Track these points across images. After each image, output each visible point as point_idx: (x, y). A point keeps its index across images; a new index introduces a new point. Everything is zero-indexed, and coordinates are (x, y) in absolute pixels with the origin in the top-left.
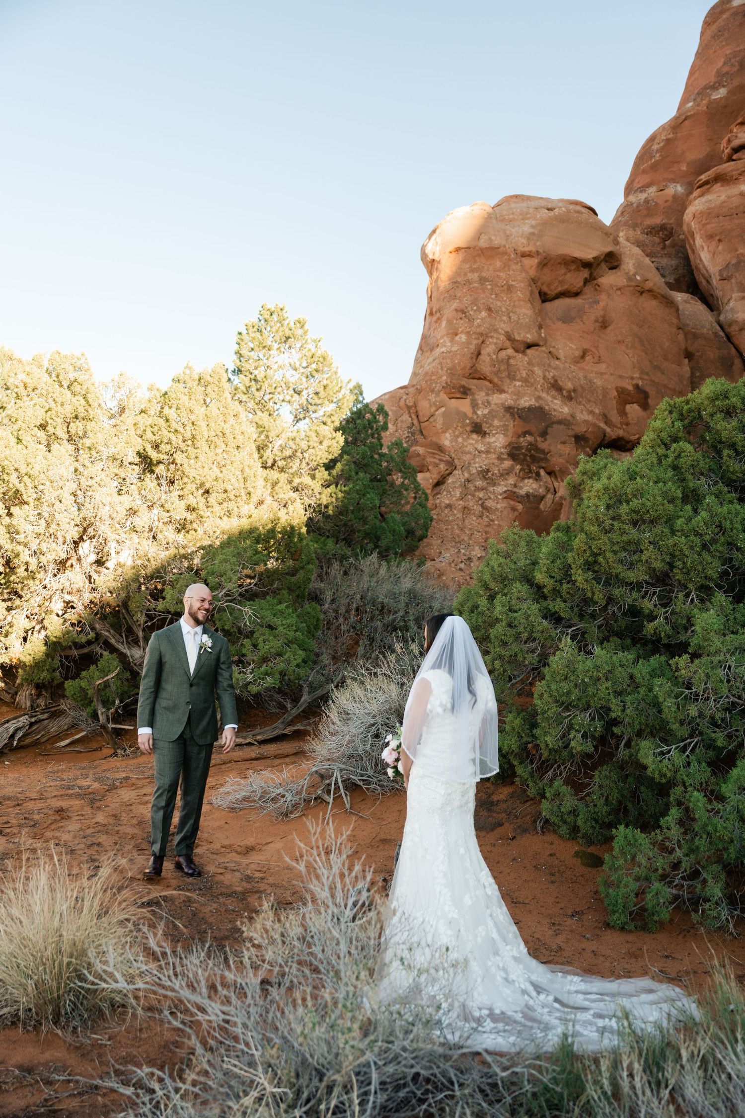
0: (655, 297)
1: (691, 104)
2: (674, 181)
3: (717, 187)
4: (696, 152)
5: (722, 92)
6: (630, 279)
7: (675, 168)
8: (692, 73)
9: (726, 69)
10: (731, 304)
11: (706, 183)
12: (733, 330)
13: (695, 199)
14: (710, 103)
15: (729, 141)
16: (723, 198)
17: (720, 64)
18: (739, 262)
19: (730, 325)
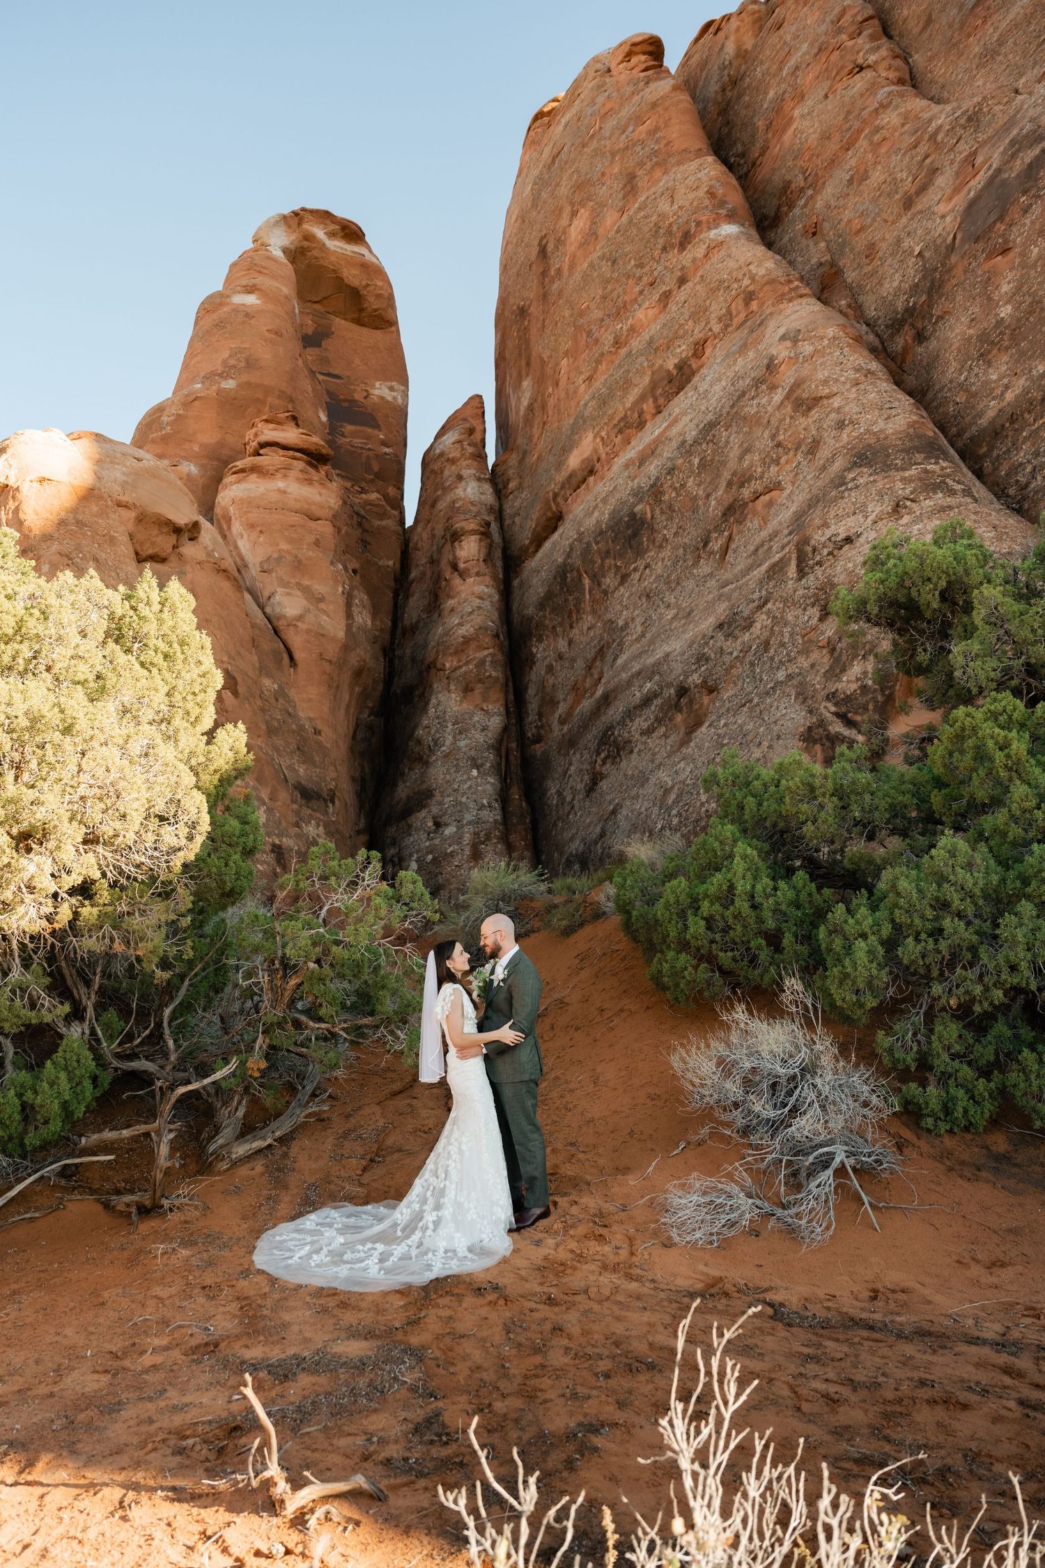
0: (228, 578)
1: (199, 386)
2: (186, 458)
3: (253, 477)
4: (207, 434)
5: (230, 384)
6: (209, 554)
7: (187, 446)
8: (191, 354)
9: (232, 362)
10: (277, 598)
11: (242, 471)
12: (281, 624)
13: (232, 484)
14: (219, 391)
15: (256, 435)
16: (262, 490)
17: (226, 354)
18: (281, 557)
19: (279, 619)
